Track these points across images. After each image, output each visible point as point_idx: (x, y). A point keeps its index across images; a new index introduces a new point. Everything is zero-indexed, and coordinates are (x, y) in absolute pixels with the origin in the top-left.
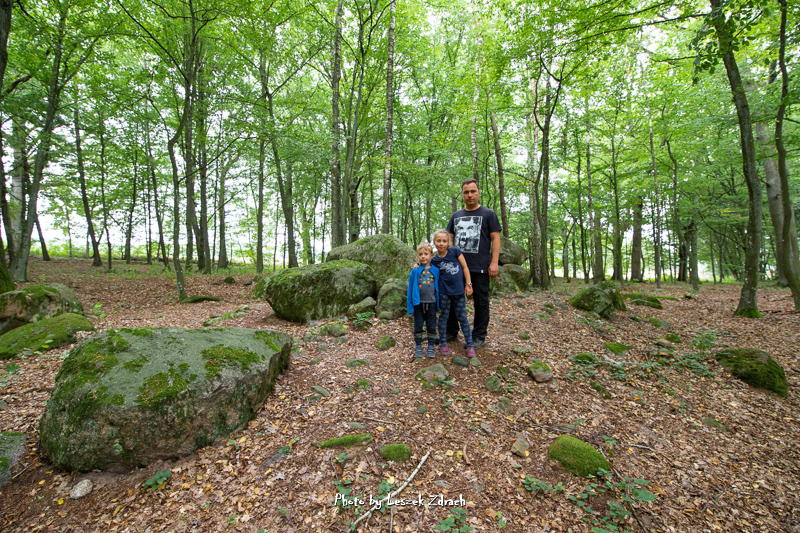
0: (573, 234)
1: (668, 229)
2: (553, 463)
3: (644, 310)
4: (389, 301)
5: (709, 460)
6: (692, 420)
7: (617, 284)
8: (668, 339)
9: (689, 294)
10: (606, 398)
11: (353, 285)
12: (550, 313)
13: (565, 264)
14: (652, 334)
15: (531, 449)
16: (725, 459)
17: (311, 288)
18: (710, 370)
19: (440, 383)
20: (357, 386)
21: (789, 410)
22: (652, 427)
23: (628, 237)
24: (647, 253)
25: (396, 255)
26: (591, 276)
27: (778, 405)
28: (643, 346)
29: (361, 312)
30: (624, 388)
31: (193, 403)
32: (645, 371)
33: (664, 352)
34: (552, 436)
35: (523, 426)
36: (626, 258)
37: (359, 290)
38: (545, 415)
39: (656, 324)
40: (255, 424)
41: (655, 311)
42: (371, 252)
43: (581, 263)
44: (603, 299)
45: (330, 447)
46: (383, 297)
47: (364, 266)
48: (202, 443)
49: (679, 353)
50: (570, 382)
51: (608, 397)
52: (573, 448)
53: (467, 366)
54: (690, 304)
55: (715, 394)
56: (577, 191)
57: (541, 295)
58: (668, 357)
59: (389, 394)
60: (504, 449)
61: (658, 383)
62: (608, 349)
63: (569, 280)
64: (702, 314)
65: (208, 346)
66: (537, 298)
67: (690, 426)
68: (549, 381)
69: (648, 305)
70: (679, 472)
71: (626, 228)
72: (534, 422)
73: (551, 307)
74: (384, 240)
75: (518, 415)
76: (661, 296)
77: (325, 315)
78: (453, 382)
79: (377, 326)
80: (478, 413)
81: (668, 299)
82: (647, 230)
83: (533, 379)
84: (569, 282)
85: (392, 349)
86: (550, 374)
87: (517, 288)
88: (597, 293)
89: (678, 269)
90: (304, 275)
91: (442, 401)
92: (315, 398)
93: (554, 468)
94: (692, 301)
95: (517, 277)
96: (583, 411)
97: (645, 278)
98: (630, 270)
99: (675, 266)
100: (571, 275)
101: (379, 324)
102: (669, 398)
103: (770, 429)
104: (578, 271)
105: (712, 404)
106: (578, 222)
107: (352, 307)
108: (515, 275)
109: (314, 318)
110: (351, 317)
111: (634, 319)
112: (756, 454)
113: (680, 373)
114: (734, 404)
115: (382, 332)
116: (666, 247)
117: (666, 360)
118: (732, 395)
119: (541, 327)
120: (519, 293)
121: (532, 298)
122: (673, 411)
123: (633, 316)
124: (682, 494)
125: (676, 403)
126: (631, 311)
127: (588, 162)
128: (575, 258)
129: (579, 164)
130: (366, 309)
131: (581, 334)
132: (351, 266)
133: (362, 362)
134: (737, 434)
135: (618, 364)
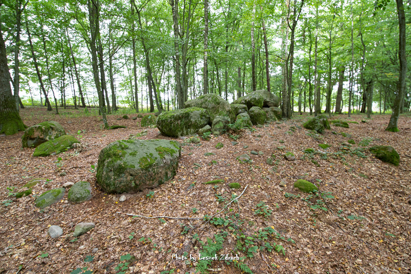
0: (305, 87)
1: (357, 83)
2: (296, 189)
3: (340, 128)
4: (217, 126)
5: (358, 188)
6: (354, 174)
7: (327, 115)
8: (349, 142)
9: (364, 120)
10: (318, 166)
11: (200, 119)
12: (293, 131)
13: (299, 104)
14: (342, 140)
15: (287, 184)
16: (365, 188)
17: (179, 121)
18: (366, 155)
19: (247, 162)
20: (212, 163)
21: (397, 171)
22: (336, 177)
23: (335, 89)
24: (345, 97)
25: (219, 104)
26: (313, 111)
27: (393, 169)
28: (336, 145)
29: (205, 132)
30: (326, 163)
31: (158, 168)
32: (336, 156)
33: (345, 148)
34: (295, 180)
35: (283, 177)
36: (333, 100)
37: (203, 122)
38: (292, 173)
39: (344, 135)
40: (176, 177)
41: (345, 129)
42: (206, 103)
43: (308, 104)
44: (319, 124)
45: (209, 184)
46: (215, 125)
47: (204, 110)
48: (161, 183)
49: (352, 149)
50: (303, 160)
51: (319, 166)
52: (304, 183)
53: (257, 155)
54: (364, 125)
55: (366, 165)
56: (308, 64)
57: (288, 122)
58: (347, 150)
59: (226, 166)
60: (276, 185)
61: (341, 161)
62: (320, 147)
63: (301, 113)
64: (369, 130)
65: (156, 147)
66: (286, 124)
67: (353, 176)
68: (294, 160)
69: (342, 126)
70: (345, 192)
71: (334, 84)
72: (287, 175)
73: (294, 128)
74: (212, 97)
75: (281, 173)
76: (350, 121)
77: (187, 134)
78: (252, 161)
79: (213, 139)
80: (264, 172)
81: (353, 123)
82: (346, 85)
83: (287, 159)
84: (301, 114)
85: (222, 148)
86: (294, 157)
87: (277, 119)
88: (317, 121)
89: (361, 106)
90: (175, 115)
91: (249, 168)
92: (196, 168)
93: (296, 190)
94: (365, 123)
95: (276, 113)
96: (308, 171)
97: (343, 112)
98: (335, 107)
99: (360, 104)
100: (302, 110)
101: (214, 137)
102: (345, 166)
103: (387, 178)
104: (306, 108)
105: (364, 169)
106: (308, 80)
107: (200, 130)
108: (275, 112)
109: (182, 135)
110: (200, 135)
111: (334, 133)
112: (378, 187)
113: (352, 156)
114: (373, 169)
115: (216, 141)
116: (356, 94)
117: (346, 152)
118: (373, 165)
119: (289, 138)
120: (277, 121)
121: (284, 124)
122: (346, 171)
123: (333, 131)
124: (345, 198)
125: (348, 168)
126: (333, 130)
127: (316, 46)
128: (305, 101)
129: (311, 47)
130: (207, 131)
131: (308, 141)
132: (198, 110)
133: (211, 154)
134: (372, 180)
135: (324, 153)
